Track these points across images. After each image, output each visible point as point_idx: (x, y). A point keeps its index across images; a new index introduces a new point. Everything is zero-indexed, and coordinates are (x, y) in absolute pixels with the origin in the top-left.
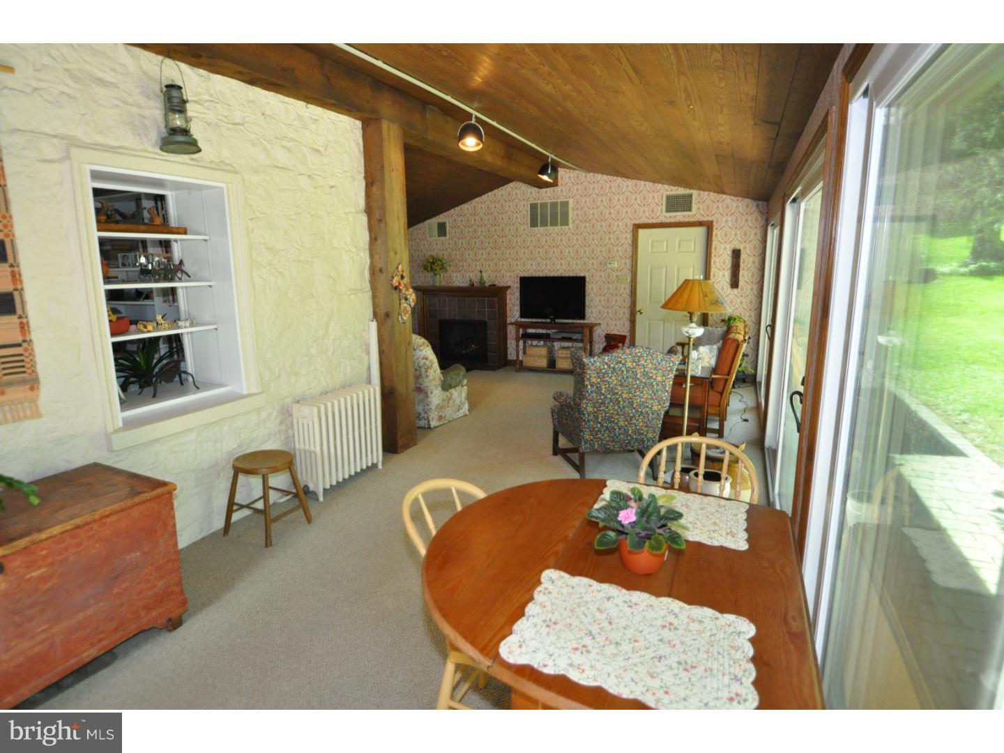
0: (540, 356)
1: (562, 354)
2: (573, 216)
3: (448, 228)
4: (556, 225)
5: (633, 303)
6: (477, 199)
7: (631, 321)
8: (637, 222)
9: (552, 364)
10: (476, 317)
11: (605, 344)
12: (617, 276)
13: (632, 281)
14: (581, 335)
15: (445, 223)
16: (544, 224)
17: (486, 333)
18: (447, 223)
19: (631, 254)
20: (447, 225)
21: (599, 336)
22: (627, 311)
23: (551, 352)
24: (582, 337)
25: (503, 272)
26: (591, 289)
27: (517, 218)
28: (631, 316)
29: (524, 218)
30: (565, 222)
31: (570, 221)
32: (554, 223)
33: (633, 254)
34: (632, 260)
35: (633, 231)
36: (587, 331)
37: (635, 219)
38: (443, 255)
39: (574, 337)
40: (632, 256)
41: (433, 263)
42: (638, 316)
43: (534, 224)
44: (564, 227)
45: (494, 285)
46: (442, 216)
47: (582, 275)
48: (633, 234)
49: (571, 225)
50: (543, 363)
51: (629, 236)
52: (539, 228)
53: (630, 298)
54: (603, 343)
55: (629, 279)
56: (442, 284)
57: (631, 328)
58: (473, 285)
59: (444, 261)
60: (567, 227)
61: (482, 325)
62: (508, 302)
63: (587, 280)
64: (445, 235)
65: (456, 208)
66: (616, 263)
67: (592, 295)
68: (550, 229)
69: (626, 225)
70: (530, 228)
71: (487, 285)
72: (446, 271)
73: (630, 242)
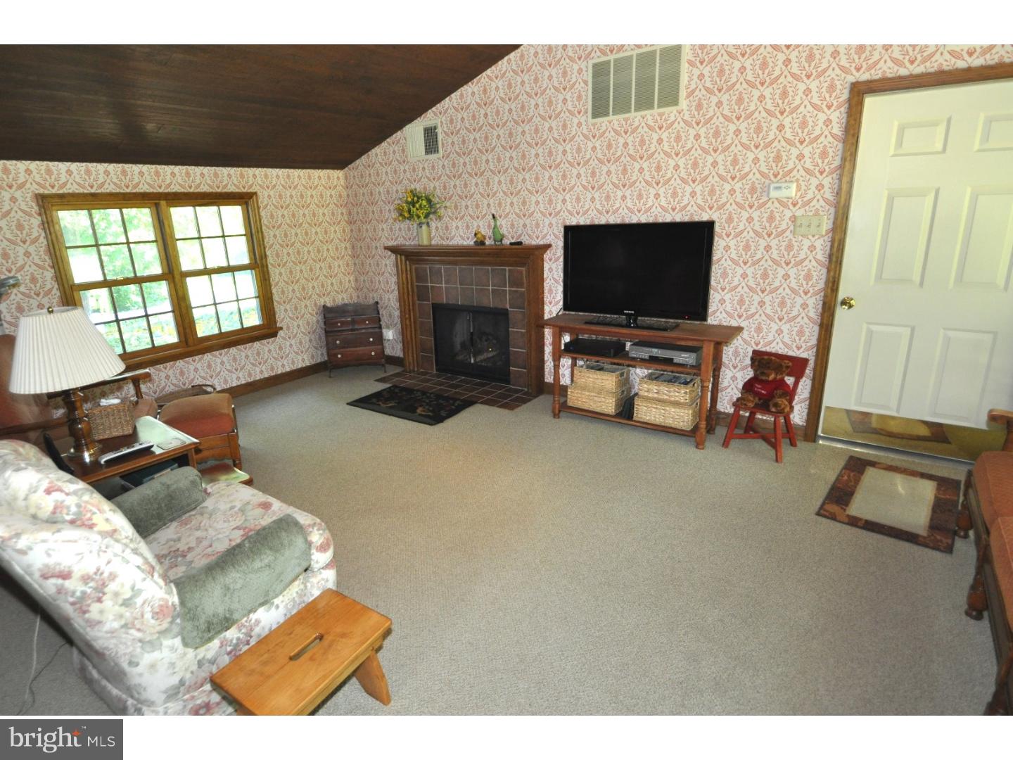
0: (600, 392)
1: (648, 391)
2: (691, 79)
3: (440, 137)
4: (650, 106)
5: (833, 284)
6: (489, 72)
7: (821, 325)
8: (864, 76)
9: (626, 410)
10: (490, 302)
11: (750, 374)
12: (794, 219)
13: (834, 230)
14: (693, 355)
15: (435, 128)
16: (622, 107)
17: (508, 331)
18: (439, 125)
19: (837, 162)
20: (439, 130)
21: (736, 353)
22: (814, 305)
23: (625, 383)
24: (698, 359)
25: (538, 215)
26: (724, 251)
27: (565, 100)
28: (822, 315)
29: (579, 97)
30: (670, 98)
31: (683, 93)
32: (645, 103)
33: (844, 159)
34: (840, 179)
35: (850, 100)
36: (708, 349)
37: (858, 70)
38: (435, 188)
39: (677, 360)
40: (841, 167)
41: (413, 204)
42: (841, 313)
43: (599, 109)
44: (666, 110)
45: (520, 243)
46: (430, 113)
47: (705, 217)
48: (850, 108)
49: (683, 103)
50: (608, 405)
51: (838, 117)
52: (611, 117)
53: (824, 271)
54: (743, 369)
55: (827, 224)
56: (433, 242)
57: (819, 340)
58: (482, 243)
59: (435, 200)
60: (673, 109)
61: (500, 316)
62: (545, 276)
63: (717, 228)
64: (437, 151)
65: (453, 95)
66: (794, 186)
67: (726, 263)
68: (635, 116)
69: (832, 88)
70: (591, 121)
71: (506, 242)
72: (440, 218)
73: (837, 129)
